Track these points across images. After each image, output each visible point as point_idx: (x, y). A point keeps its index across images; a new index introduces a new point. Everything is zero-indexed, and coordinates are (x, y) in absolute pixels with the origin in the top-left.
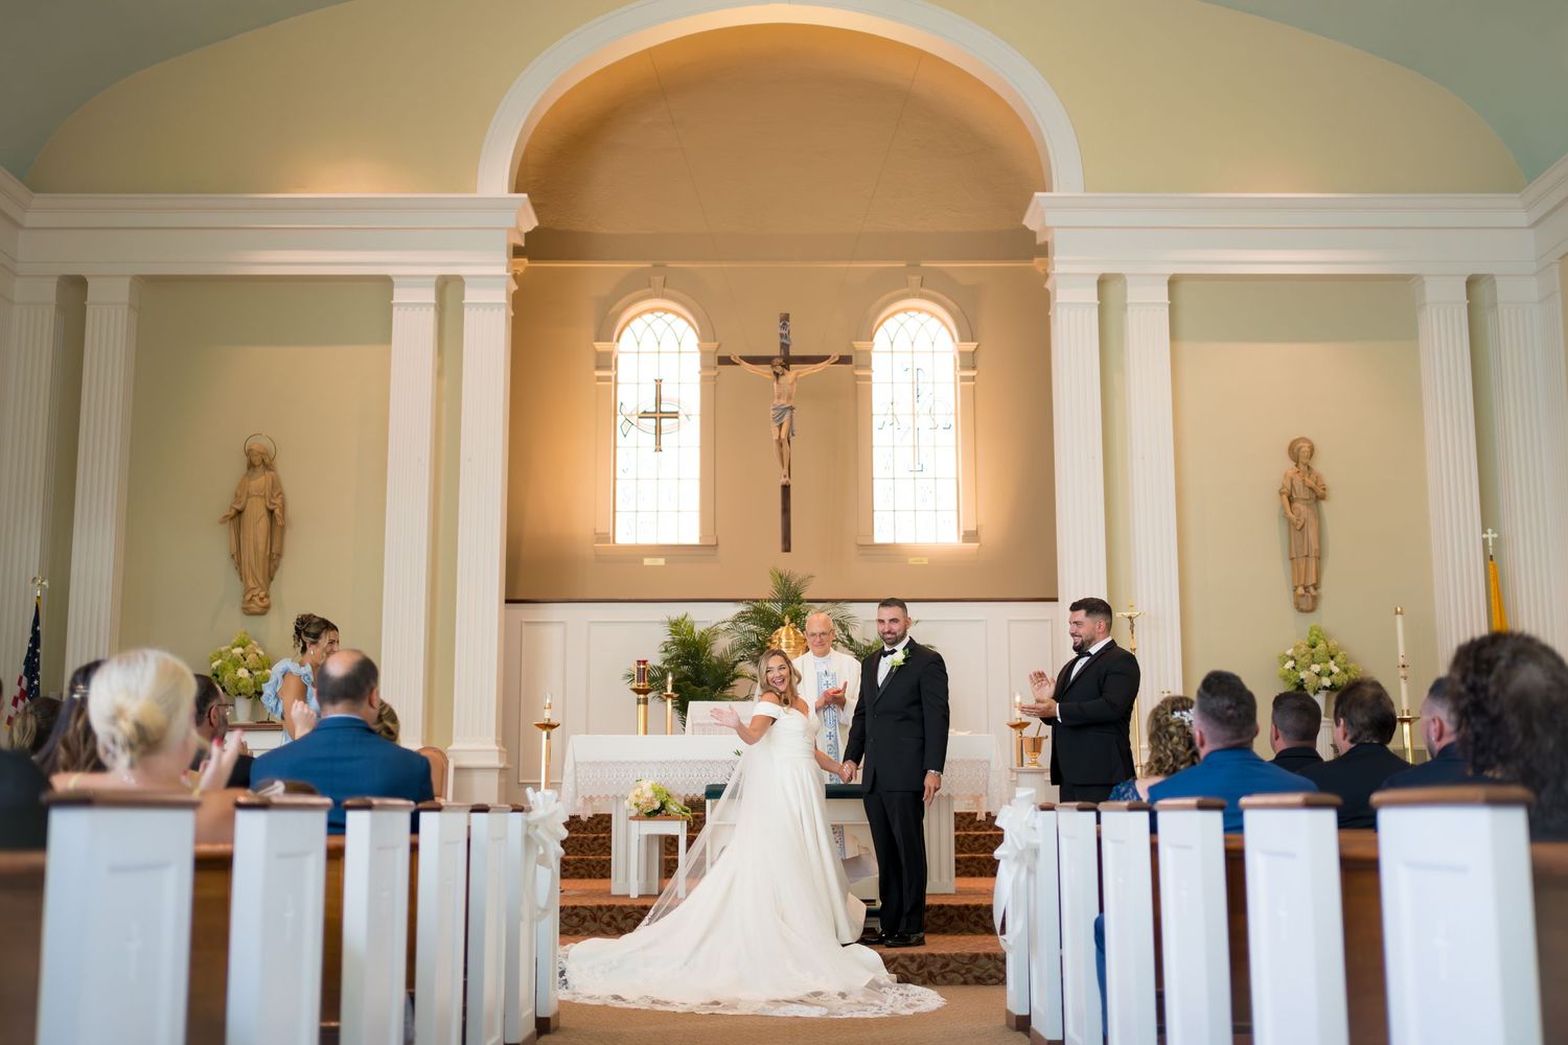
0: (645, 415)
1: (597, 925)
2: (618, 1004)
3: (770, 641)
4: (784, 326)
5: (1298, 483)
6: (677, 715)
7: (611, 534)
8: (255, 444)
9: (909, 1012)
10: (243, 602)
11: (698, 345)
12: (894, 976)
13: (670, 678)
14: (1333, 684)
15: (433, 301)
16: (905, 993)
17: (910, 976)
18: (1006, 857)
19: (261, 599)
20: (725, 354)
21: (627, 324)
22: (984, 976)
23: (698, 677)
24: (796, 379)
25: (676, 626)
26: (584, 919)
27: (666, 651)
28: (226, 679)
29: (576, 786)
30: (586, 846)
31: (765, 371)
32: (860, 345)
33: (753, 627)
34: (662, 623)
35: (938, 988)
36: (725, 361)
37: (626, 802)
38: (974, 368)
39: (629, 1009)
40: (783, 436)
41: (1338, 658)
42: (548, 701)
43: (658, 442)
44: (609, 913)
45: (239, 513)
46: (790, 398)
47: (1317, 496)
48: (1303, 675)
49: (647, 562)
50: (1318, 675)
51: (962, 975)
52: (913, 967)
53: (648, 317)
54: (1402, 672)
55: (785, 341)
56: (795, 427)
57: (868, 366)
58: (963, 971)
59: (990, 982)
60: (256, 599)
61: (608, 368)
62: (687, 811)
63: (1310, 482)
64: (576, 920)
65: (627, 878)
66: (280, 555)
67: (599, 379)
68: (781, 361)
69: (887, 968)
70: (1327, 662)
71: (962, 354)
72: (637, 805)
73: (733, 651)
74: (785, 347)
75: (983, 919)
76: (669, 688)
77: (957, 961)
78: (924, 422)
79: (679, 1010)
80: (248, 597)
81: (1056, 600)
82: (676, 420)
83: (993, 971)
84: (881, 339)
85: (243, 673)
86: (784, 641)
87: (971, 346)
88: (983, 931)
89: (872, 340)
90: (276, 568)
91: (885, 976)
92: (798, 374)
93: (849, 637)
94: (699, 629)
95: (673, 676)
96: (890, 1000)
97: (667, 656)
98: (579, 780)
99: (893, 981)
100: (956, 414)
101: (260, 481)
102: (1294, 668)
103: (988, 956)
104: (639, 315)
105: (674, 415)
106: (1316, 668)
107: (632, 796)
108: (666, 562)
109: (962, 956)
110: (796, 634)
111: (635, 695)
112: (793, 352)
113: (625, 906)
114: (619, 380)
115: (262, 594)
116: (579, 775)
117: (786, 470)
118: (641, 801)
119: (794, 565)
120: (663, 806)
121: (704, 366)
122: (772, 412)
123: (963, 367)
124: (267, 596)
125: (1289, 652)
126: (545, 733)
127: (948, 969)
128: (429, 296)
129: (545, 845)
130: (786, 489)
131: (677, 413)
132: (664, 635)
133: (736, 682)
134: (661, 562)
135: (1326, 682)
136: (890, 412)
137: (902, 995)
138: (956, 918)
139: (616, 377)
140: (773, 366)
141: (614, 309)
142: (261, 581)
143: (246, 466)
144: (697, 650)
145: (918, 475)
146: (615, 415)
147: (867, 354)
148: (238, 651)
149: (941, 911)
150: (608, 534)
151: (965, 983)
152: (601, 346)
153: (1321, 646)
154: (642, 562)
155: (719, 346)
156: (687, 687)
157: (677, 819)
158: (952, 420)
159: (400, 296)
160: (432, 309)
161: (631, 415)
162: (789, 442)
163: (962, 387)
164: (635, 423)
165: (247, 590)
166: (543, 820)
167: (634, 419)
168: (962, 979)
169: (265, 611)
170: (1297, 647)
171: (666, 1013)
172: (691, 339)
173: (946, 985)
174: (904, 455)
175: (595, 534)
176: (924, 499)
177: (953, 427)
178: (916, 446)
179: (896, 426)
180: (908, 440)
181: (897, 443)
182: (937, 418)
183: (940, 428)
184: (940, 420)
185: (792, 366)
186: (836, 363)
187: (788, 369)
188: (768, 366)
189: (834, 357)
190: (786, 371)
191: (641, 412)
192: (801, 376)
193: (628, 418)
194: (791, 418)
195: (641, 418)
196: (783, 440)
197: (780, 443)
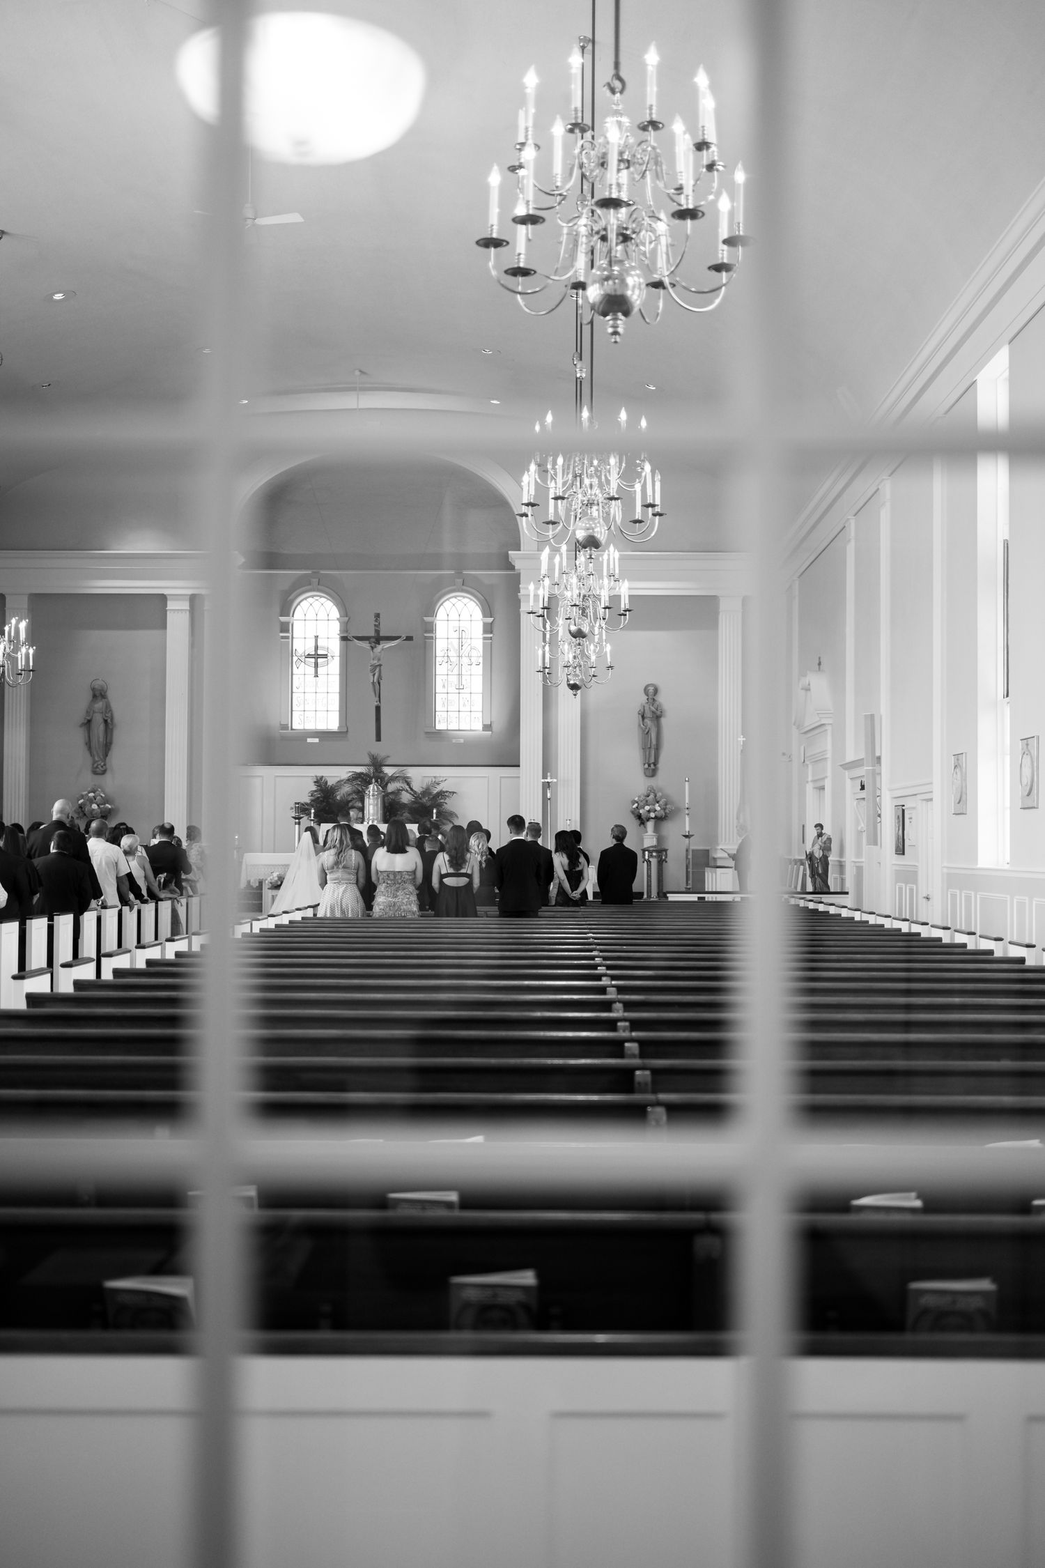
0: (309, 656)
4: (377, 620)
5: (647, 708)
7: (290, 725)
8: (98, 684)
10: (93, 767)
13: (313, 810)
14: (656, 816)
15: (189, 608)
19: (102, 767)
21: (299, 604)
23: (328, 809)
24: (383, 649)
25: (319, 782)
27: (312, 796)
28: (86, 809)
31: (367, 645)
32: (428, 619)
33: (359, 781)
34: (312, 778)
38: (491, 633)
40: (376, 680)
41: (661, 803)
43: (316, 672)
45: (89, 721)
46: (379, 660)
47: (657, 717)
48: (641, 811)
49: (309, 740)
50: (649, 811)
53: (310, 600)
54: (687, 812)
56: (383, 675)
57: (432, 631)
60: (99, 766)
61: (287, 631)
63: (653, 709)
66: (111, 743)
67: (283, 638)
68: (374, 640)
70: (654, 805)
71: (485, 624)
74: (377, 632)
78: (465, 661)
80: (95, 765)
81: (519, 766)
82: (326, 659)
84: (441, 614)
85: (95, 806)
86: (371, 792)
87: (490, 620)
90: (109, 749)
93: (412, 789)
94: (331, 782)
95: (315, 809)
97: (312, 798)
100: (482, 657)
101: (99, 705)
102: (637, 807)
104: (306, 599)
105: (325, 656)
106: (647, 808)
108: (319, 740)
110: (378, 788)
111: (294, 820)
112: (382, 634)
114: (294, 638)
115: (102, 764)
117: (377, 699)
119: (380, 750)
121: (342, 630)
122: (371, 668)
123: (485, 632)
124: (105, 765)
125: (636, 799)
128: (185, 605)
130: (378, 709)
131: (327, 655)
132: (312, 786)
135: (652, 815)
136: (446, 655)
139: (293, 634)
140: (370, 643)
141: (291, 598)
142: (102, 757)
143: (91, 696)
144: (329, 795)
145: (461, 691)
146: (292, 656)
147: (433, 623)
148: (91, 795)
150: (287, 725)
152: (283, 619)
153: (652, 796)
154: (307, 740)
155: (349, 619)
156: (320, 814)
158: (481, 660)
159: (171, 605)
160: (188, 613)
161: (301, 656)
162: (379, 683)
163: (485, 643)
164: (303, 661)
165: (94, 762)
167: (303, 659)
169: (104, 772)
170: (639, 797)
172: (335, 613)
174: (454, 679)
175: (281, 725)
176: (464, 705)
177: (481, 664)
178: (460, 675)
179: (449, 663)
180: (456, 671)
181: (450, 673)
182: (472, 658)
183: (474, 664)
184: (473, 660)
185: (381, 642)
186: (405, 640)
187: (379, 644)
188: (368, 642)
189: (403, 637)
190: (377, 645)
191: (307, 654)
192: (385, 647)
193: (300, 658)
194: (380, 670)
195: (306, 658)
196: (376, 682)
197: (375, 686)
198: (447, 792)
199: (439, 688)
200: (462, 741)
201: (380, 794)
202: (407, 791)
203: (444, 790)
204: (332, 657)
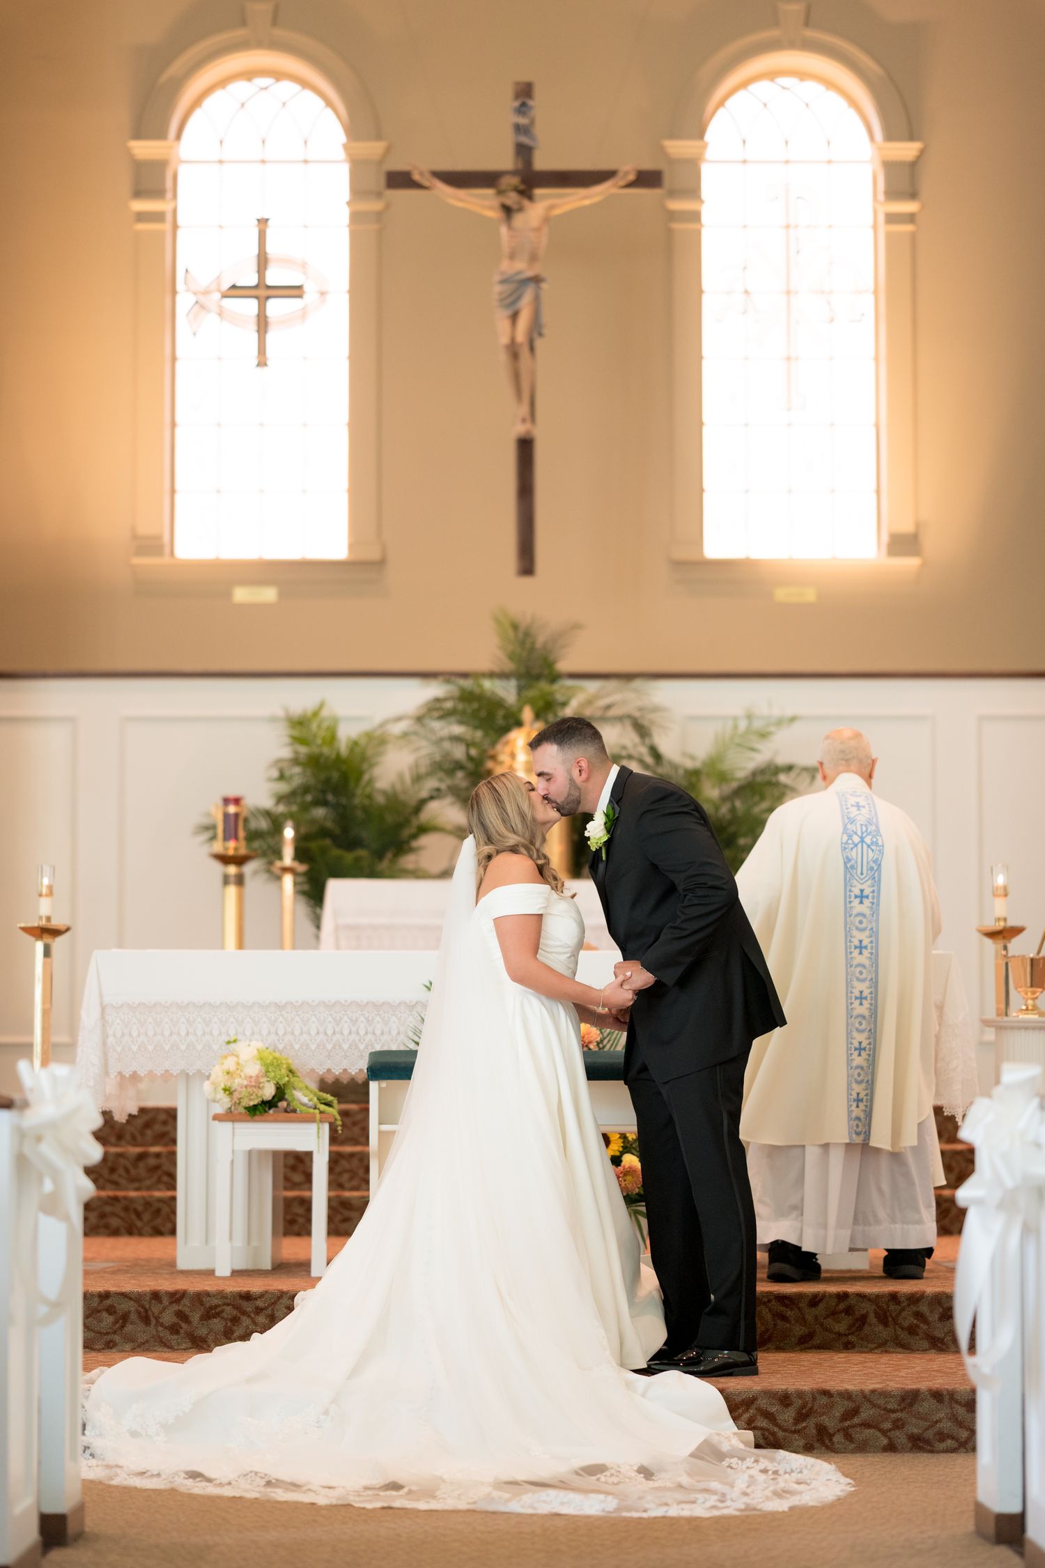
0: (235, 291)
1: (152, 1330)
2: (198, 1488)
3: (493, 758)
4: (523, 109)
6: (303, 908)
9: (782, 1505)
11: (345, 147)
12: (749, 1435)
13: (289, 833)
16: (771, 1467)
17: (780, 1434)
18: (980, 1202)
20: (398, 165)
21: (197, 102)
22: (929, 1434)
23: (345, 830)
24: (546, 220)
25: (300, 726)
26: (125, 1318)
29: (105, 1055)
30: (121, 1171)
31: (481, 202)
32: (677, 148)
33: (458, 729)
34: (273, 719)
35: (838, 1458)
36: (400, 180)
37: (207, 1086)
38: (913, 195)
39: (220, 1498)
40: (521, 337)
42: (46, 881)
43: (262, 348)
44: (175, 1307)
46: (533, 258)
49: (241, 595)
51: (884, 1433)
52: (787, 1416)
53: (239, 89)
55: (524, 140)
56: (546, 318)
57: (693, 192)
58: (887, 1425)
59: (942, 1446)
61: (158, 193)
62: (328, 1104)
64: (108, 1320)
65: (208, 1236)
67: (142, 217)
68: (515, 181)
69: (735, 1419)
71: (890, 167)
72: (229, 1091)
73: (418, 779)
74: (524, 152)
75: (926, 1322)
76: (288, 851)
77: (874, 1406)
78: (809, 308)
79: (322, 1501)
82: (298, 302)
83: (946, 1425)
84: (720, 135)
87: (907, 150)
88: (926, 1344)
89: (701, 134)
91: (732, 1436)
92: (551, 207)
94: (347, 733)
95: (296, 829)
96: (741, 1483)
97: (284, 788)
98: (111, 1040)
99: (746, 1443)
100: (876, 292)
103: (937, 1395)
104: (223, 83)
105: (295, 291)
107: (218, 1073)
108: (279, 595)
109: (884, 1394)
111: (218, 868)
112: (542, 162)
113: (208, 1294)
114: (180, 221)
116: (110, 1032)
117: (524, 410)
118: (237, 1082)
119: (542, 602)
120: (280, 1093)
121: (358, 192)
122: (498, 288)
123: (893, 193)
126: (39, 946)
127: (856, 1420)
129: (56, 1175)
130: (525, 447)
131: (300, 288)
132: (277, 746)
133: (425, 840)
134: (269, 595)
136: (739, 287)
137: (765, 1471)
138: (872, 1318)
139: (175, 212)
140: (500, 193)
141: (171, 74)
144: (345, 777)
145: (796, 417)
146: (175, 292)
147: (692, 166)
149: (842, 1306)
150: (161, 538)
151: (891, 1448)
152: (143, 149)
154: (228, 595)
155: (388, 150)
156: (324, 851)
157: (309, 1119)
158: (867, 304)
161: (206, 291)
162: (532, 349)
163: (890, 237)
164: (215, 308)
166: (53, 1125)
167: (212, 300)
168: (885, 1441)
171: (296, 1506)
172: (330, 134)
173: (853, 1451)
174: (768, 373)
175: (135, 537)
176: (808, 467)
178: (789, 359)
179: (752, 314)
180: (777, 345)
181: (753, 350)
182: (836, 297)
183: (842, 319)
184: (840, 303)
186: (631, 185)
187: (530, 198)
188: (490, 192)
189: (627, 173)
190: (526, 202)
191: (226, 286)
192: (557, 212)
193: (202, 299)
194: (537, 299)
195: (225, 296)
196: (521, 345)
197: (513, 352)
198: (789, 768)
199: (715, 407)
203: (781, 760)
204: (321, 293)
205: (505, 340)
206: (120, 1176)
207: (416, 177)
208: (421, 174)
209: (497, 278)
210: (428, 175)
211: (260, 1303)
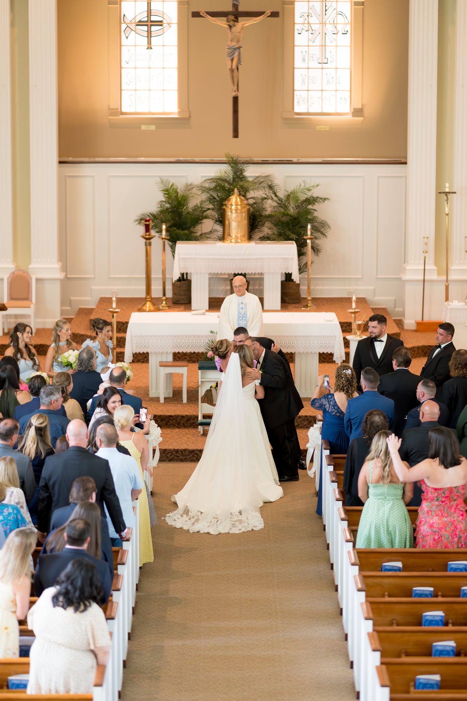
7: (119, 108)
13: (164, 227)
20: (196, 10)
24: (242, 28)
29: (132, 348)
31: (222, 22)
36: (196, 15)
40: (234, 67)
43: (149, 42)
46: (238, 42)
49: (143, 127)
55: (235, 3)
56: (243, 59)
65: (157, 389)
67: (110, 3)
68: (232, 18)
74: (235, 6)
76: (164, 233)
78: (330, 28)
81: (406, 163)
82: (161, 27)
86: (233, 207)
92: (244, 24)
93: (276, 196)
98: (133, 344)
100: (351, 24)
108: (156, 128)
110: (241, 198)
112: (241, 9)
116: (133, 342)
117: (235, 88)
119: (240, 148)
122: (227, 50)
130: (236, 100)
131: (161, 22)
134: (153, 128)
136: (306, 22)
145: (324, 65)
146: (121, 23)
154: (140, 128)
158: (348, 28)
161: (131, 23)
162: (238, 69)
163: (355, 8)
164: (134, 29)
174: (316, 51)
175: (109, 109)
176: (328, 82)
177: (349, 33)
178: (323, 46)
179: (311, 31)
180: (318, 42)
181: (311, 44)
182: (338, 26)
183: (340, 34)
184: (340, 27)
185: (240, 19)
186: (269, 16)
187: (238, 22)
188: (225, 18)
189: (268, 13)
190: (236, 23)
191: (137, 21)
192: (246, 25)
193: (129, 25)
194: (239, 54)
195: (137, 25)
196: (234, 69)
197: (232, 71)
198: (317, 197)
199: (298, 62)
200: (327, 128)
201: (244, 207)
202: (272, 199)
203: (315, 195)
204: (169, 24)
205: (230, 67)
206: (121, 343)
207: (202, 14)
208: (203, 13)
209: (227, 47)
210: (205, 14)
211: (174, 418)
